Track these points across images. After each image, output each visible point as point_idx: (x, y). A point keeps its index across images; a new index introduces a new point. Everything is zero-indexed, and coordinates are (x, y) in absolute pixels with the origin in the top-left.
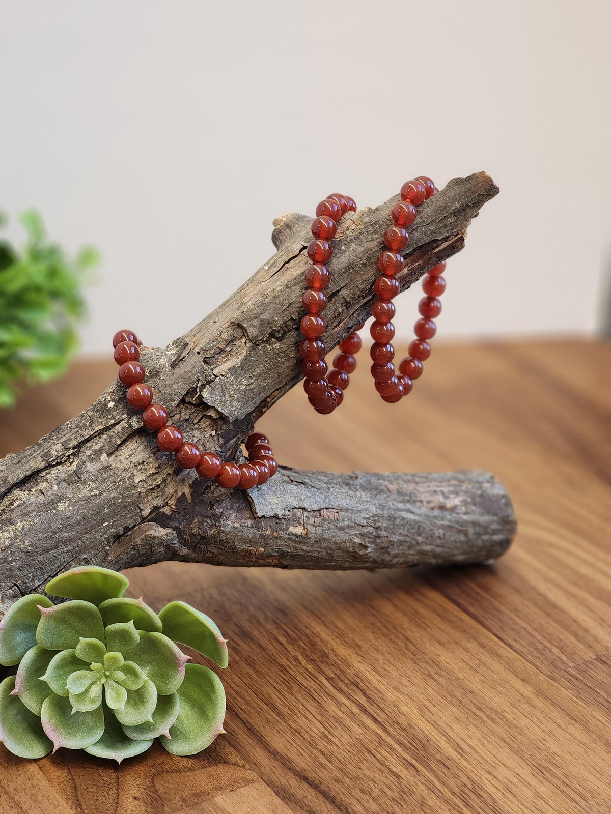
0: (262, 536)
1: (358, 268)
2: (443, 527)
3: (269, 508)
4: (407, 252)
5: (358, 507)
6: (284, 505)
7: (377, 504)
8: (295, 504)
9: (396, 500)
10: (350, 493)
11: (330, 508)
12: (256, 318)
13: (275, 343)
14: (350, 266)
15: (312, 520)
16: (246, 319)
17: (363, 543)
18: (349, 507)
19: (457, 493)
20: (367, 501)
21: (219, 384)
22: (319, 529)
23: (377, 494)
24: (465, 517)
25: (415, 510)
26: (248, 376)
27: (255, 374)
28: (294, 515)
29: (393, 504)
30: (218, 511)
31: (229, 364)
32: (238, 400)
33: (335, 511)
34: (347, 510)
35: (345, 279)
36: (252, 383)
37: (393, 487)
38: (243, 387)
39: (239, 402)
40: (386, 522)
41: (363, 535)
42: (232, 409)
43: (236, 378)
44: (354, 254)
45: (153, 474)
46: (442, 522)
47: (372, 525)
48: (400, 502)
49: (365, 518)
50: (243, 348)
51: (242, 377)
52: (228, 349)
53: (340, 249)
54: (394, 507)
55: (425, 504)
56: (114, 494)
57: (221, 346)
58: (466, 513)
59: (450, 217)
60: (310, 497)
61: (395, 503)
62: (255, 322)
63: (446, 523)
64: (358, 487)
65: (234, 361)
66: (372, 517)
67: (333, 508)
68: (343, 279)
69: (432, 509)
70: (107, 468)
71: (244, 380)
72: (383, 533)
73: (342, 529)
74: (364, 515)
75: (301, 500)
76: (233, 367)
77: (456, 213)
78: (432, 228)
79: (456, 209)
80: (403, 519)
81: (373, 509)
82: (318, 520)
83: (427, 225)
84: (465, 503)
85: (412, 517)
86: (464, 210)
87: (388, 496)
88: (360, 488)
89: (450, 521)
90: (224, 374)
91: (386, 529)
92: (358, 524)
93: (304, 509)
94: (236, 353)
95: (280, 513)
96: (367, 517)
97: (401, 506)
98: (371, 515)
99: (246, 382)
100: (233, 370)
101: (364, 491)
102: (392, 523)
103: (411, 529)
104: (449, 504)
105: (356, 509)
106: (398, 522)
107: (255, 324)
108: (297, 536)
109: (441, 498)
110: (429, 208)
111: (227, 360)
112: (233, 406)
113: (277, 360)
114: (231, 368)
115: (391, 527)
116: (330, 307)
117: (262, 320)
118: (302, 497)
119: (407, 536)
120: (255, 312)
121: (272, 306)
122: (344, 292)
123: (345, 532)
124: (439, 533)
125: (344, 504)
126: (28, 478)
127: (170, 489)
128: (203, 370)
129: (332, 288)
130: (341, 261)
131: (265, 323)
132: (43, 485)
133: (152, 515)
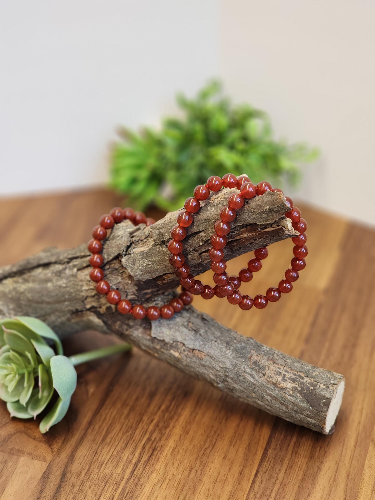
0: (154, 348)
1: (211, 223)
2: (270, 395)
3: (161, 335)
4: (239, 225)
5: (220, 358)
6: (172, 337)
7: (234, 363)
8: (179, 339)
9: (248, 366)
10: (224, 349)
11: (202, 351)
12: (158, 230)
13: (165, 247)
14: (207, 220)
15: (186, 353)
16: (155, 228)
17: (215, 380)
18: (214, 356)
19: (294, 381)
20: (228, 358)
21: (133, 257)
22: (189, 360)
23: (239, 357)
24: (289, 397)
25: (257, 377)
26: (149, 260)
27: (152, 260)
28: (177, 345)
29: (244, 367)
30: (131, 323)
31: (142, 249)
32: (141, 270)
33: (204, 354)
34: (211, 357)
35: (203, 227)
36: (150, 264)
37: (255, 358)
38: (145, 265)
39: (141, 272)
40: (233, 375)
41: (216, 376)
42: (136, 273)
43: (142, 258)
44: (211, 214)
45: (92, 289)
46: (271, 393)
47: (223, 372)
48: (250, 368)
49: (220, 367)
50: (151, 242)
51: (145, 259)
52: (145, 240)
53: (207, 208)
54: (244, 369)
55: (266, 377)
56: (72, 290)
57: (143, 237)
58: (290, 395)
59: (263, 213)
60: (192, 340)
61: (246, 367)
62: (157, 232)
63: (273, 394)
64: (232, 348)
65: (145, 248)
66: (225, 368)
67: (203, 352)
68: (203, 226)
69: (269, 382)
71: (146, 260)
72: (229, 380)
73: (204, 366)
74: (220, 364)
75: (185, 339)
76: (143, 251)
77: (266, 212)
78: (254, 216)
79: (266, 210)
80: (245, 378)
81: (228, 364)
82: (190, 354)
83: (252, 213)
84: (295, 389)
85: (252, 380)
86: (271, 212)
87: (245, 361)
88: (233, 349)
89: (277, 394)
90: (137, 253)
91: (232, 379)
92: (214, 368)
93: (184, 345)
94: (148, 245)
95: (167, 340)
96: (222, 366)
97: (248, 370)
98: (225, 366)
99: (146, 262)
100: (142, 253)
101: (233, 352)
102: (237, 377)
103: (249, 387)
104: (283, 384)
105: (218, 359)
106: (241, 378)
107: (156, 233)
108: (174, 356)
109: (280, 379)
110: (254, 203)
111: (143, 246)
112: (137, 272)
113: (165, 257)
114: (141, 251)
115: (235, 379)
116: (195, 239)
117: (160, 232)
118: (187, 338)
119: (245, 389)
120: (159, 226)
121: (167, 226)
122: (202, 234)
123: (206, 369)
124: (268, 398)
125: (212, 353)
126: (46, 265)
127: (103, 300)
128: (128, 247)
129: (195, 229)
130: (204, 215)
131: (161, 234)
132: (48, 273)
133: (93, 309)
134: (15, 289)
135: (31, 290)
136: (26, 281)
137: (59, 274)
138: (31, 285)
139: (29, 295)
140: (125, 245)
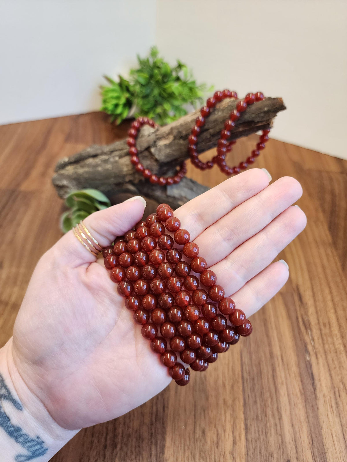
1: (218, 123)
3: (173, 193)
4: (240, 123)
6: (179, 194)
8: (183, 195)
12: (177, 129)
13: (181, 141)
14: (216, 121)
16: (174, 129)
21: (159, 148)
26: (170, 149)
27: (172, 149)
31: (164, 143)
35: (212, 126)
36: (170, 152)
38: (167, 153)
39: (164, 157)
42: (161, 158)
43: (165, 149)
44: (219, 116)
45: (130, 170)
50: (171, 138)
51: (168, 149)
52: (166, 137)
53: (215, 113)
57: (165, 135)
59: (262, 114)
60: (190, 195)
65: (167, 142)
70: (116, 162)
76: (166, 144)
77: (264, 112)
78: (253, 116)
83: (251, 114)
86: (268, 112)
90: (161, 145)
93: (186, 198)
94: (168, 140)
95: (176, 196)
99: (168, 151)
100: (166, 146)
107: (176, 131)
110: (253, 107)
111: (165, 141)
113: (181, 147)
116: (205, 134)
118: (187, 194)
120: (178, 127)
121: (184, 127)
122: (211, 130)
126: (95, 156)
127: (137, 176)
128: (155, 142)
129: (206, 127)
130: (213, 118)
131: (180, 132)
132: (97, 160)
133: (131, 182)
134: (76, 173)
135: (87, 172)
136: (82, 167)
137: (106, 161)
138: (86, 169)
139: (86, 176)
140: (153, 141)
